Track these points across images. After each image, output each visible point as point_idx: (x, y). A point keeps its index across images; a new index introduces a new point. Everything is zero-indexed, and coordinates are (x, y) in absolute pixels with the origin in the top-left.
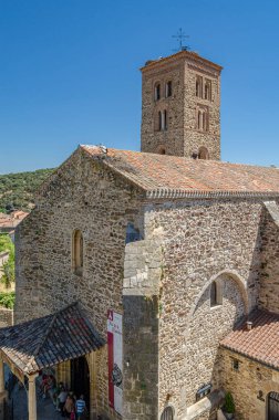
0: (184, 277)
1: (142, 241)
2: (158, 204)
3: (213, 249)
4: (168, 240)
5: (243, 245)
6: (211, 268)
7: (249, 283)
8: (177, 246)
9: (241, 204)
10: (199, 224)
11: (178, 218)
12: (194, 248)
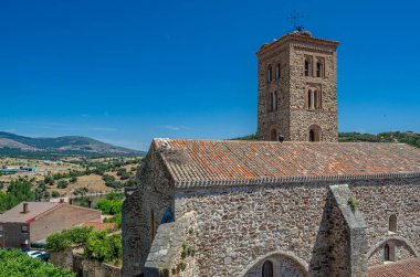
0: (223, 255)
1: (173, 223)
2: (190, 191)
3: (258, 231)
4: (201, 222)
5: (301, 228)
6: (257, 249)
7: (311, 265)
8: (213, 228)
9: (296, 189)
10: (240, 208)
11: (213, 203)
12: (234, 230)
